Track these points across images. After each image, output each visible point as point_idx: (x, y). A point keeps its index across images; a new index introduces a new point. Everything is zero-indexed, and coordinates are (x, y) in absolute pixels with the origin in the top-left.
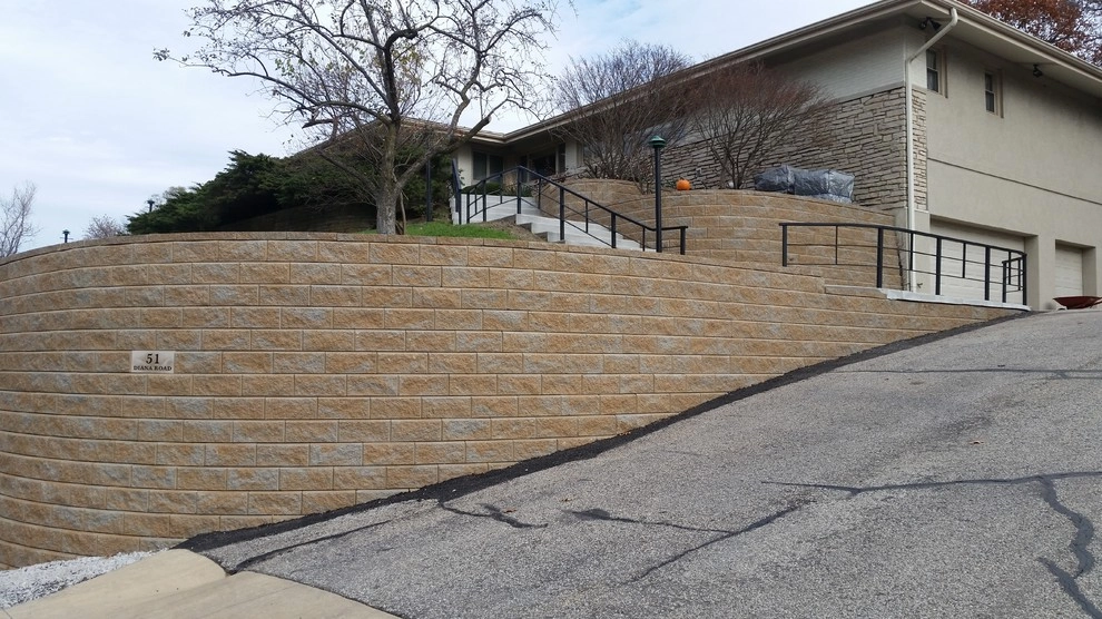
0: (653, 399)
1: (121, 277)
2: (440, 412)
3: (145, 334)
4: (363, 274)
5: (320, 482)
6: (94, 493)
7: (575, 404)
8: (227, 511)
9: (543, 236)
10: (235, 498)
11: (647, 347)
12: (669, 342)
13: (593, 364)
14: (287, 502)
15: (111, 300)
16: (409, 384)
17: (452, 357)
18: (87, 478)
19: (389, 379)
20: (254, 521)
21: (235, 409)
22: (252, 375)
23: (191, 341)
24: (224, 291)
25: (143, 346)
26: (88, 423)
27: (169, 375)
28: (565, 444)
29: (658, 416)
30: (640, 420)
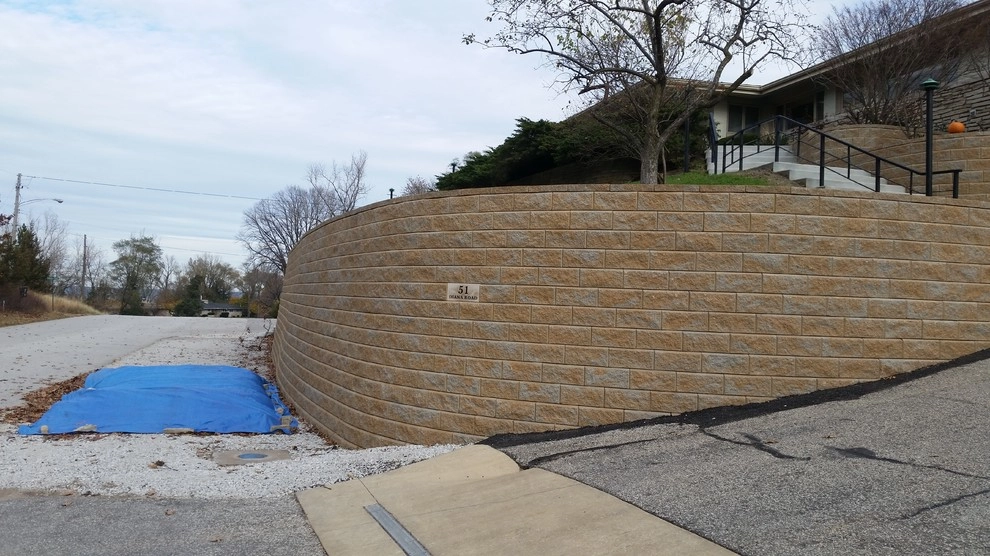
0: (921, 345)
1: (441, 225)
2: (700, 346)
3: (457, 270)
4: (632, 220)
5: (594, 400)
6: (420, 394)
7: (837, 346)
8: (519, 417)
9: (802, 183)
10: (526, 407)
11: (916, 292)
12: (940, 288)
13: (857, 308)
14: (567, 414)
15: (433, 243)
16: (671, 320)
17: (711, 296)
18: (413, 382)
19: (653, 315)
20: (540, 427)
21: (526, 334)
22: (539, 306)
23: (492, 276)
24: (519, 236)
25: (456, 280)
26: (415, 339)
27: (475, 303)
28: (825, 384)
29: (925, 362)
30: (906, 365)
